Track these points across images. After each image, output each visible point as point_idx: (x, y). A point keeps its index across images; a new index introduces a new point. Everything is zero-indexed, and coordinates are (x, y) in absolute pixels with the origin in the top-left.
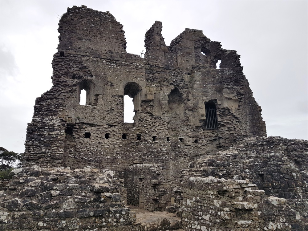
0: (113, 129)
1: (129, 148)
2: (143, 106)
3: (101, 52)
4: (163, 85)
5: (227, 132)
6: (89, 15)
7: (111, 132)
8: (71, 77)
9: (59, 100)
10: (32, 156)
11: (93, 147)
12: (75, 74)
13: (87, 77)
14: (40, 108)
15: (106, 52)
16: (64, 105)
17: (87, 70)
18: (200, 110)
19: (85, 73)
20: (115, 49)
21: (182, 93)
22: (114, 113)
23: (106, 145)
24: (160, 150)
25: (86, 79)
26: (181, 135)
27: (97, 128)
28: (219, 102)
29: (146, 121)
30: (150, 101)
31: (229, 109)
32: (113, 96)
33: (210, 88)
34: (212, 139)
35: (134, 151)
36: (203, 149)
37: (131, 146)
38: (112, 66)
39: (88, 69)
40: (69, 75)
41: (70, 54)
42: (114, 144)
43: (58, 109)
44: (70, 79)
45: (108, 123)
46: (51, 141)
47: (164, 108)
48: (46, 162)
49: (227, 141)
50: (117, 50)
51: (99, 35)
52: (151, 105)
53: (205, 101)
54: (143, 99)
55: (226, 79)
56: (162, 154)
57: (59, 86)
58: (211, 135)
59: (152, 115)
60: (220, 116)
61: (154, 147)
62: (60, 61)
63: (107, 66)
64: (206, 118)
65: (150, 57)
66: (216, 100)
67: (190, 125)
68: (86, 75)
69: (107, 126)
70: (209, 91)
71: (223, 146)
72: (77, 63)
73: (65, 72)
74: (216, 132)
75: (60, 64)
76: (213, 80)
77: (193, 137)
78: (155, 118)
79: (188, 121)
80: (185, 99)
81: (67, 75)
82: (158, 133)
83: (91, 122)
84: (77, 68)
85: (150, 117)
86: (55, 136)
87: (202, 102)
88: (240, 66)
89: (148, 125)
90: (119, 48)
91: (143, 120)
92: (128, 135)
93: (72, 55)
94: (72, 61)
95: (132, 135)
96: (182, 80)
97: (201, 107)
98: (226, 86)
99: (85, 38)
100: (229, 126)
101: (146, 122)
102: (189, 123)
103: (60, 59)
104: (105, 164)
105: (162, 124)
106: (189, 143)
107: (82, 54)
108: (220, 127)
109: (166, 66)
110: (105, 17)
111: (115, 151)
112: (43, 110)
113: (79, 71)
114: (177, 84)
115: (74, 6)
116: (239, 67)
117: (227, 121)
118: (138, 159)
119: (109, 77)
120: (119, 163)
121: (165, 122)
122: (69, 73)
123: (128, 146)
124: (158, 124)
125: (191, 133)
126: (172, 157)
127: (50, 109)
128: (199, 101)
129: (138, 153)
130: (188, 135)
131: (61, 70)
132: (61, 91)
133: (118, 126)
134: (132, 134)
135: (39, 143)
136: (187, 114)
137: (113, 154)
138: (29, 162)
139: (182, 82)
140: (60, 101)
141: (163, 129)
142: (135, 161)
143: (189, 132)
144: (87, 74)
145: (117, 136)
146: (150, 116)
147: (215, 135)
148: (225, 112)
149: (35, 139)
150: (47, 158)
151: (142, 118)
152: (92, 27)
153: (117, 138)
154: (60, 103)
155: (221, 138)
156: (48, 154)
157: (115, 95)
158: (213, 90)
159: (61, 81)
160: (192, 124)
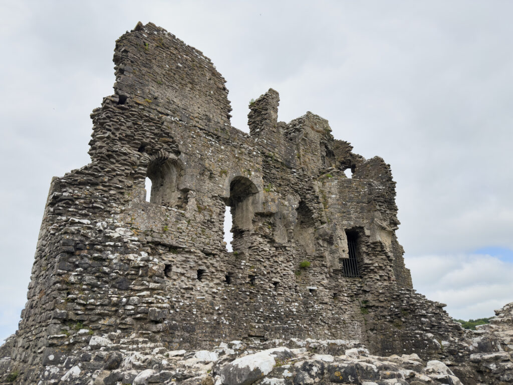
0: (211, 261)
1: (237, 303)
2: (256, 224)
3: (192, 115)
4: (286, 191)
5: (380, 283)
6: (174, 46)
7: (208, 267)
8: (137, 148)
9: (111, 190)
10: (80, 312)
11: (176, 298)
12: (147, 144)
13: (167, 153)
14: (70, 200)
15: (200, 116)
16: (122, 201)
17: (171, 140)
18: (339, 241)
19: (165, 146)
20: (215, 114)
21: (312, 210)
22: (214, 229)
23: (197, 293)
24: (287, 309)
25: (166, 156)
26: (311, 283)
27: (185, 255)
28: (367, 232)
29: (262, 251)
30: (270, 215)
31: (383, 244)
32: (213, 197)
33: (352, 208)
34: (353, 294)
35: (247, 310)
36: (344, 310)
37: (241, 298)
38: (213, 143)
39: (172, 138)
40: (134, 143)
41: (139, 104)
42: (214, 293)
43: (109, 207)
44: (135, 152)
45: (204, 249)
46: (129, 277)
47: (292, 231)
48: (120, 329)
49: (381, 298)
50: (217, 117)
51: (190, 85)
52: (270, 224)
53: (346, 227)
54: (260, 209)
55: (378, 197)
56: (292, 318)
57: (112, 160)
58: (352, 286)
59: (272, 241)
60: (368, 254)
61: (278, 303)
62: (118, 113)
63: (206, 140)
64: (350, 257)
65: (265, 141)
66: (362, 228)
67: (325, 267)
68: (166, 149)
69: (202, 255)
70: (352, 212)
71: (374, 306)
72: (151, 124)
73: (127, 136)
74: (360, 282)
75: (118, 119)
76: (357, 196)
77: (330, 289)
78: (277, 248)
79: (321, 259)
80: (317, 221)
81: (129, 143)
82: (281, 277)
83: (174, 243)
84: (151, 132)
85: (268, 245)
86: (144, 264)
87: (342, 229)
88: (391, 180)
89: (265, 259)
90: (220, 116)
91: (257, 249)
92: (235, 275)
93: (142, 107)
94: (142, 117)
95: (242, 277)
96: (310, 189)
97: (341, 237)
98: (378, 207)
99: (167, 83)
100: (381, 273)
101: (263, 253)
102: (323, 263)
103: (119, 108)
104: (200, 335)
105: (286, 260)
106: (326, 300)
107: (159, 109)
108: (366, 273)
109: (286, 161)
110: (199, 57)
111: (217, 308)
112: (77, 205)
113: (152, 138)
114: (303, 194)
115: (149, 23)
116: (390, 182)
117: (378, 264)
118: (257, 327)
119: (207, 161)
120: (225, 335)
121: (291, 257)
122: (135, 139)
123: (236, 299)
124: (281, 258)
125: (325, 282)
126: (306, 324)
127: (95, 205)
128: (338, 226)
129: (254, 314)
130: (321, 283)
131: (117, 129)
132: (115, 171)
133: (219, 256)
134: (240, 275)
135: (98, 278)
136: (321, 246)
137: (212, 314)
138: (68, 328)
139: (309, 192)
140: (112, 192)
141: (288, 269)
142: (251, 330)
143: (323, 279)
144: (169, 148)
145: (217, 276)
146: (268, 242)
147: (358, 287)
148: (375, 248)
149: (85, 269)
150: (123, 319)
151: (255, 244)
152: (178, 67)
153: (216, 281)
154: (111, 196)
155: (368, 292)
156: (129, 307)
157: (217, 195)
158: (357, 212)
159: (117, 151)
160: (329, 264)
